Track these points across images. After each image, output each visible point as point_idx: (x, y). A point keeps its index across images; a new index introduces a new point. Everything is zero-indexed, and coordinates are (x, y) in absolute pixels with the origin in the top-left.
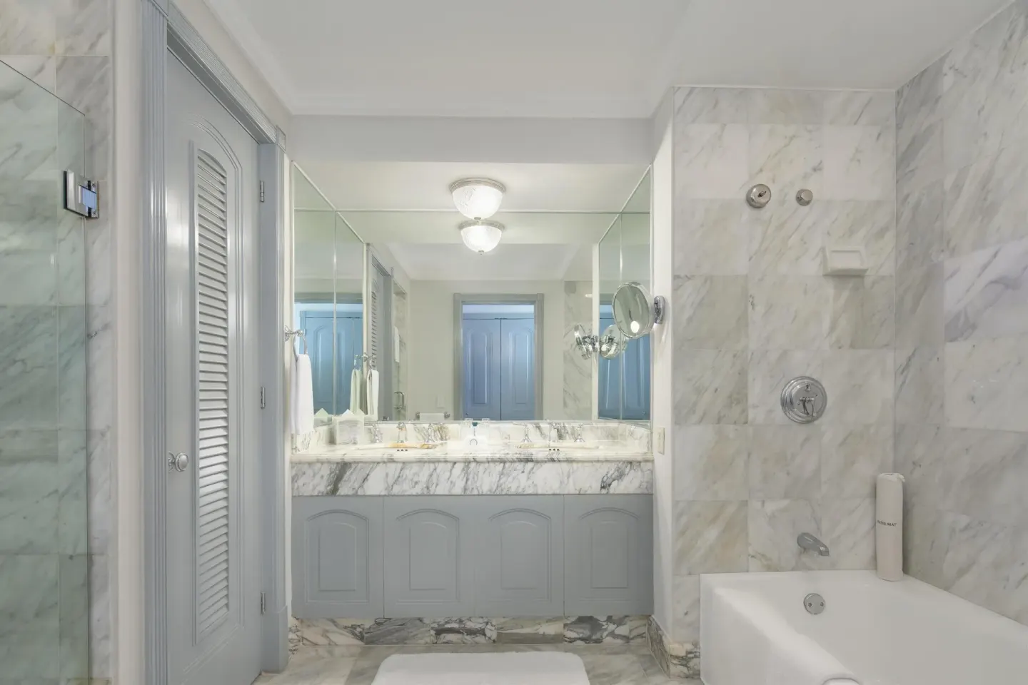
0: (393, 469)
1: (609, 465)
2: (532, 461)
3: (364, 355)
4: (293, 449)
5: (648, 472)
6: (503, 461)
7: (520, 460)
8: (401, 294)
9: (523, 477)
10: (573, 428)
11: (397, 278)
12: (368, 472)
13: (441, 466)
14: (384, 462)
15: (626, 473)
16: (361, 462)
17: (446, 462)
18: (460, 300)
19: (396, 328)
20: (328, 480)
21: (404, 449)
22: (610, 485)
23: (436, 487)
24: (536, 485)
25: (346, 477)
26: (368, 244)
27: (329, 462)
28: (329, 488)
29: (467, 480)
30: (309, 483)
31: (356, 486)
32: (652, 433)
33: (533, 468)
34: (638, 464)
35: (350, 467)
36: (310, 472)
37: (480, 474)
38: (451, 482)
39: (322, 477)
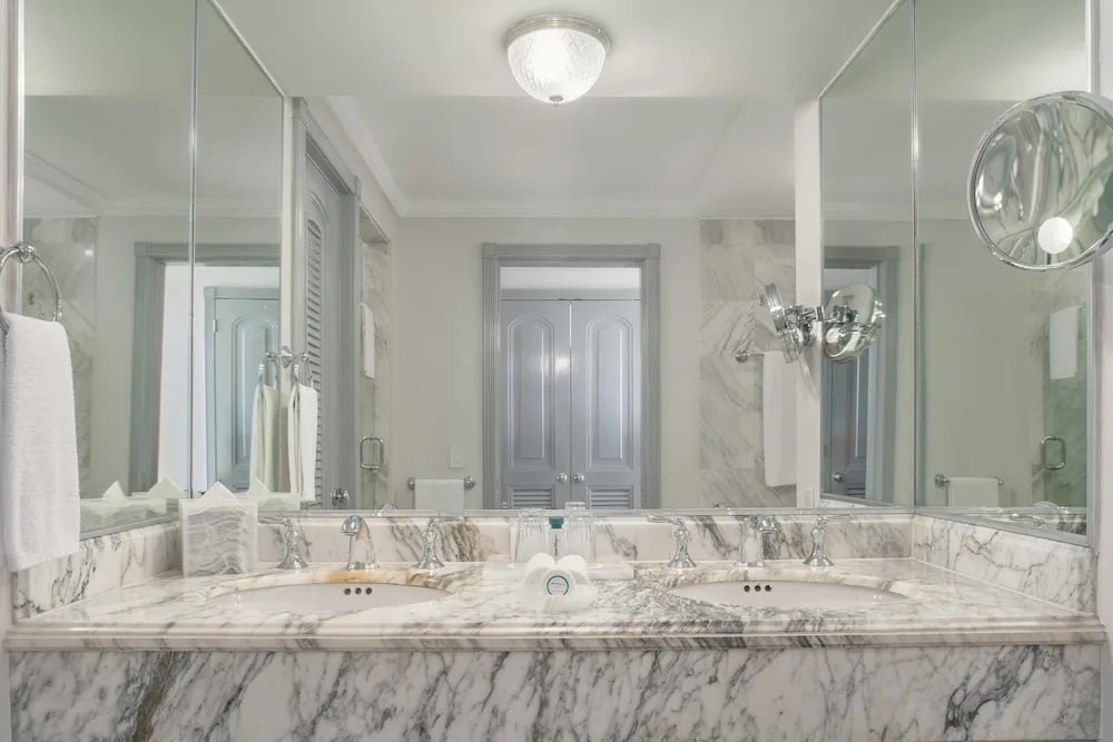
0: (316, 673)
1: (970, 654)
2: (741, 644)
3: (284, 353)
4: (15, 607)
5: (1088, 675)
6: (650, 647)
7: (705, 645)
8: (378, 241)
9: (713, 697)
10: (799, 527)
11: (367, 201)
12: (238, 681)
13: (462, 662)
14: (288, 651)
15: (1021, 678)
16: (220, 650)
17: (477, 648)
18: (497, 256)
19: (367, 311)
20: (118, 702)
21: (364, 588)
22: (972, 715)
23: (448, 725)
24: (751, 719)
25: (173, 694)
26: (296, 102)
27: (119, 648)
28: (123, 727)
29: (544, 704)
30: (64, 713)
31: (205, 721)
32: (1095, 559)
33: (743, 668)
34: (1057, 652)
35: (186, 664)
36: (64, 680)
37: (583, 688)
38: (494, 712)
39: (102, 694)
